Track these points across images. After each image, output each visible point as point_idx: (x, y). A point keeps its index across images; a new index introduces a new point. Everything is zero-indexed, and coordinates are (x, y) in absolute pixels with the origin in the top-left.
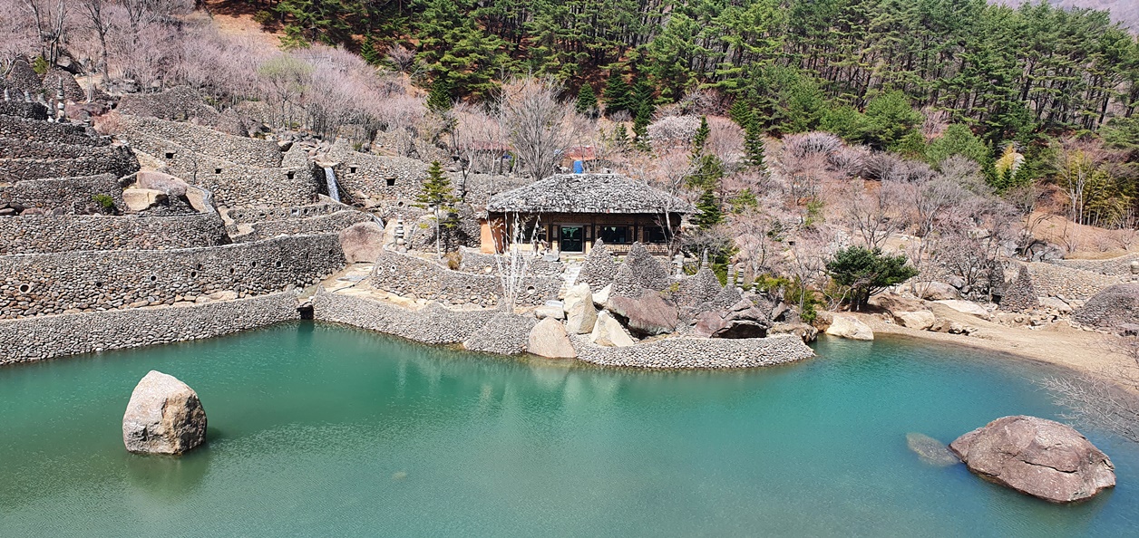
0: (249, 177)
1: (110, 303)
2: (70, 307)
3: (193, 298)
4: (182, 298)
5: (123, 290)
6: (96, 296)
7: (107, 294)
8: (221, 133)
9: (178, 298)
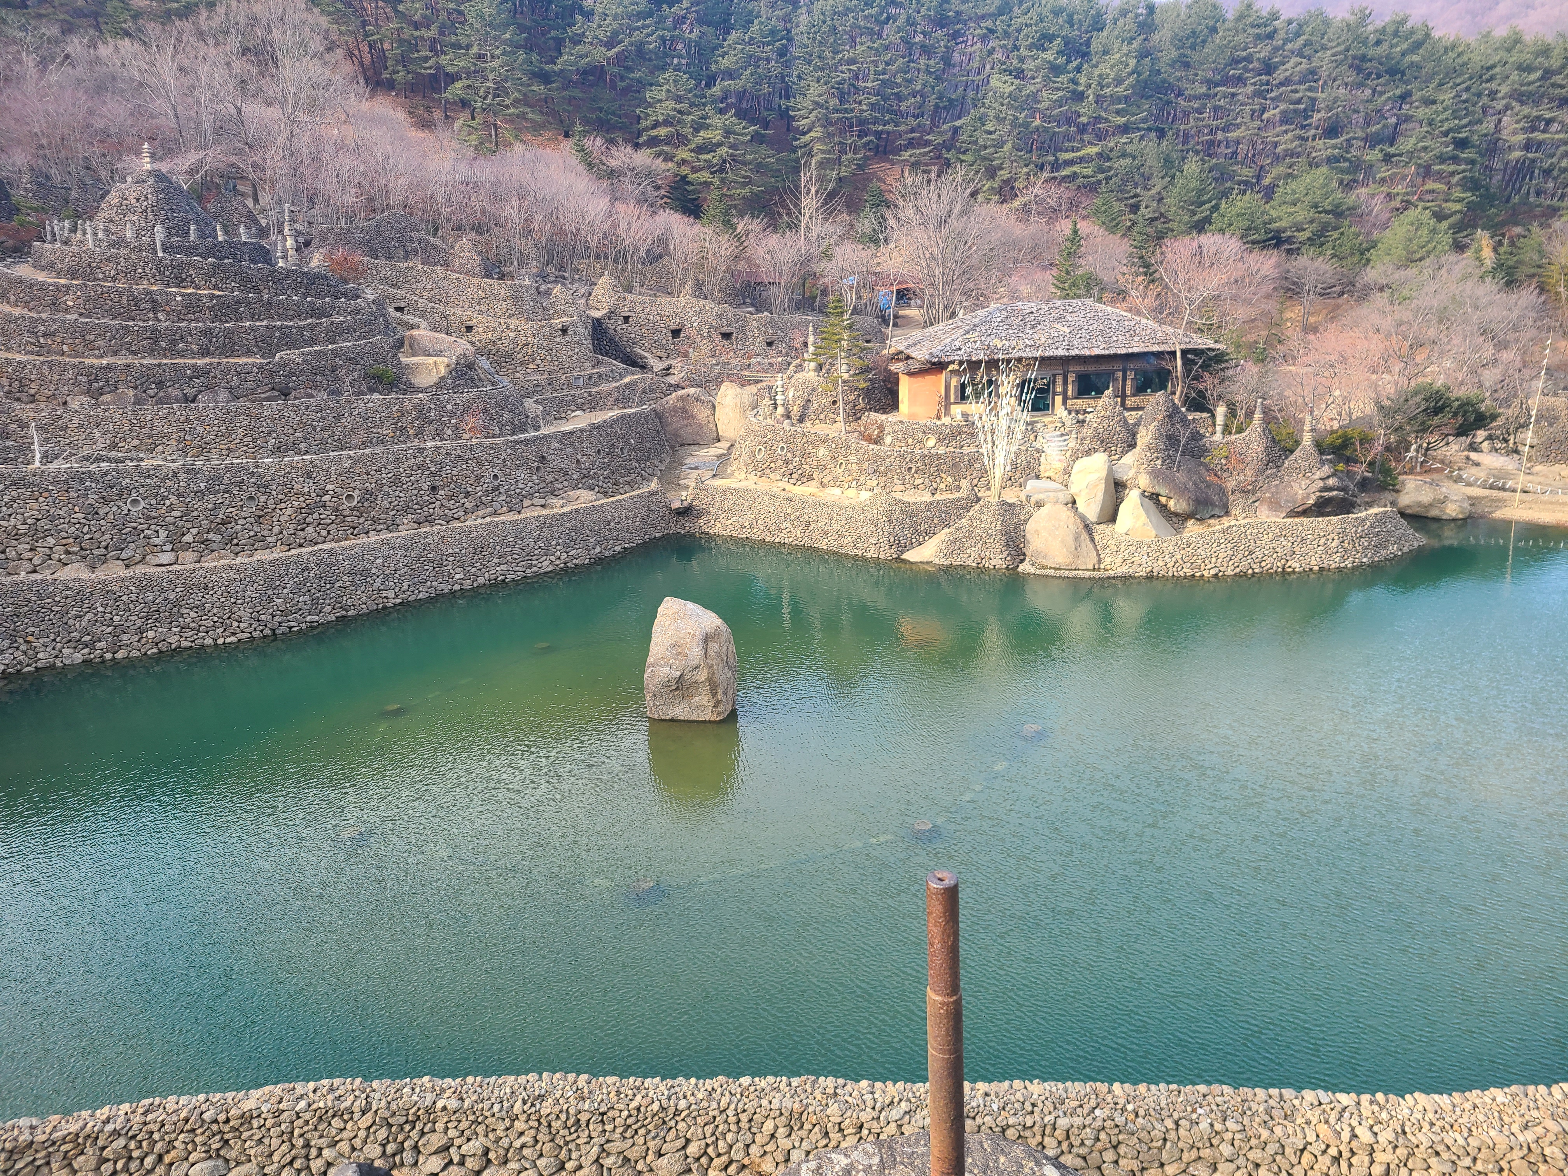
0: (512, 335)
1: (450, 513)
2: (406, 521)
3: (542, 502)
4: (530, 502)
5: (463, 495)
6: (433, 506)
7: (445, 502)
8: (462, 277)
9: (526, 503)
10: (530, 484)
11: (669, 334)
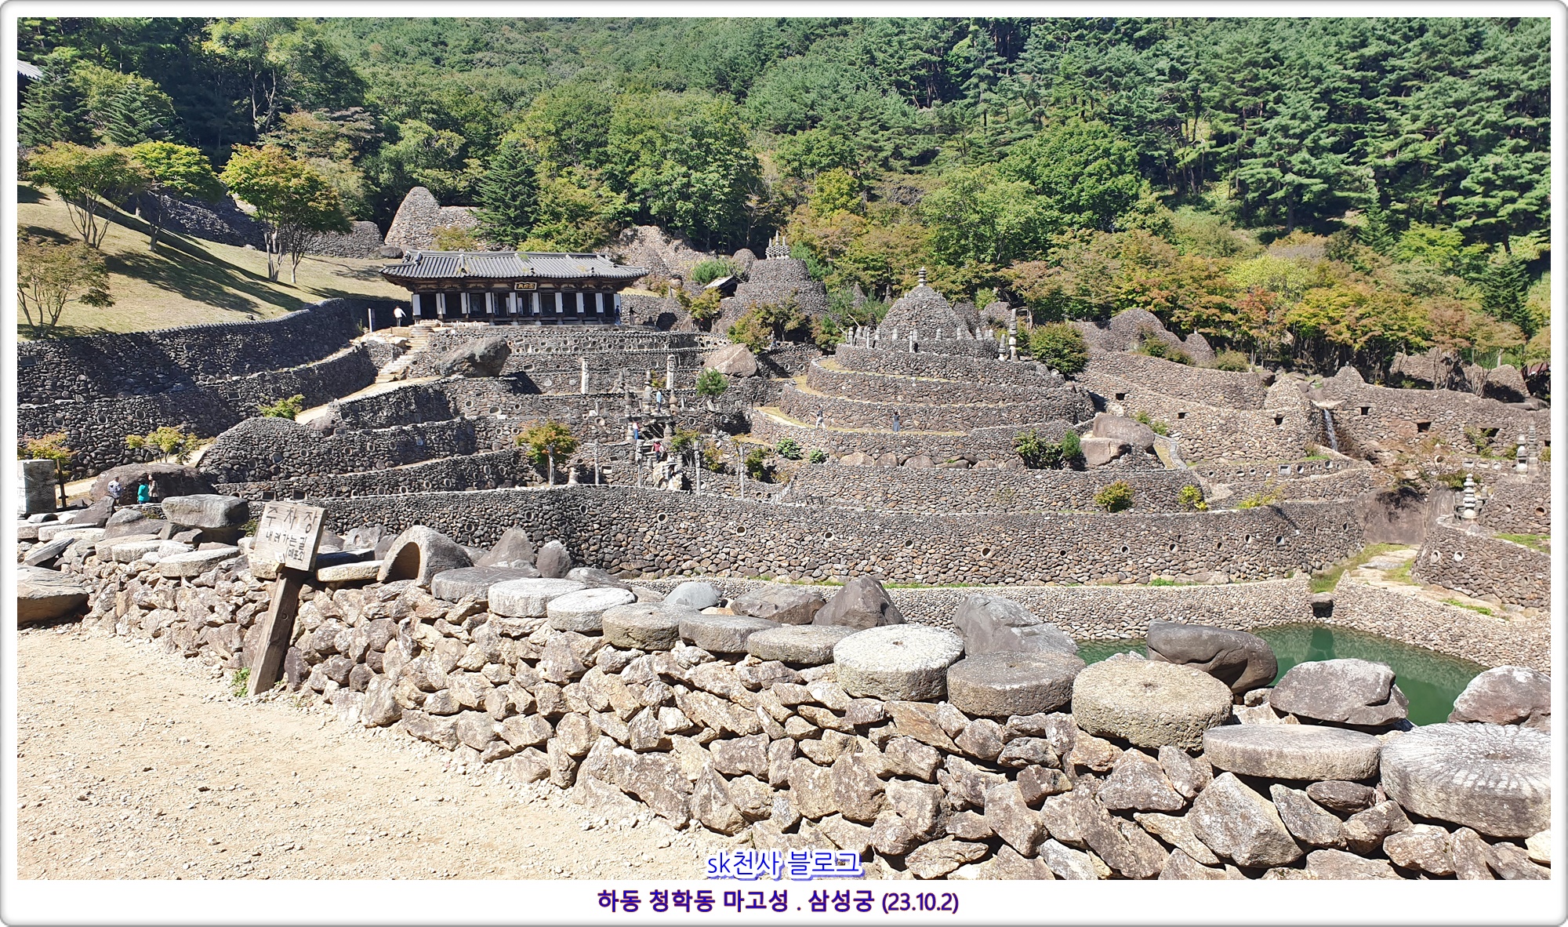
1: (1074, 576)
2: (1033, 578)
3: (1172, 578)
4: (1157, 577)
5: (1090, 562)
7: (1071, 566)
9: (1154, 577)
10: (1160, 560)
11: (1416, 427)
